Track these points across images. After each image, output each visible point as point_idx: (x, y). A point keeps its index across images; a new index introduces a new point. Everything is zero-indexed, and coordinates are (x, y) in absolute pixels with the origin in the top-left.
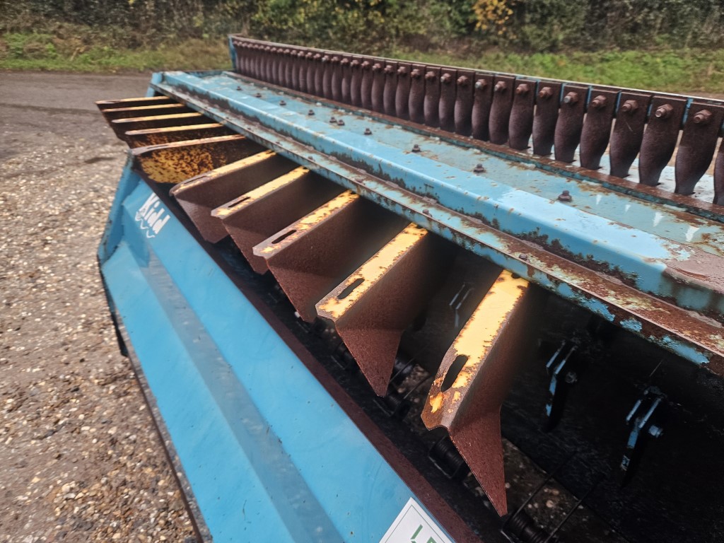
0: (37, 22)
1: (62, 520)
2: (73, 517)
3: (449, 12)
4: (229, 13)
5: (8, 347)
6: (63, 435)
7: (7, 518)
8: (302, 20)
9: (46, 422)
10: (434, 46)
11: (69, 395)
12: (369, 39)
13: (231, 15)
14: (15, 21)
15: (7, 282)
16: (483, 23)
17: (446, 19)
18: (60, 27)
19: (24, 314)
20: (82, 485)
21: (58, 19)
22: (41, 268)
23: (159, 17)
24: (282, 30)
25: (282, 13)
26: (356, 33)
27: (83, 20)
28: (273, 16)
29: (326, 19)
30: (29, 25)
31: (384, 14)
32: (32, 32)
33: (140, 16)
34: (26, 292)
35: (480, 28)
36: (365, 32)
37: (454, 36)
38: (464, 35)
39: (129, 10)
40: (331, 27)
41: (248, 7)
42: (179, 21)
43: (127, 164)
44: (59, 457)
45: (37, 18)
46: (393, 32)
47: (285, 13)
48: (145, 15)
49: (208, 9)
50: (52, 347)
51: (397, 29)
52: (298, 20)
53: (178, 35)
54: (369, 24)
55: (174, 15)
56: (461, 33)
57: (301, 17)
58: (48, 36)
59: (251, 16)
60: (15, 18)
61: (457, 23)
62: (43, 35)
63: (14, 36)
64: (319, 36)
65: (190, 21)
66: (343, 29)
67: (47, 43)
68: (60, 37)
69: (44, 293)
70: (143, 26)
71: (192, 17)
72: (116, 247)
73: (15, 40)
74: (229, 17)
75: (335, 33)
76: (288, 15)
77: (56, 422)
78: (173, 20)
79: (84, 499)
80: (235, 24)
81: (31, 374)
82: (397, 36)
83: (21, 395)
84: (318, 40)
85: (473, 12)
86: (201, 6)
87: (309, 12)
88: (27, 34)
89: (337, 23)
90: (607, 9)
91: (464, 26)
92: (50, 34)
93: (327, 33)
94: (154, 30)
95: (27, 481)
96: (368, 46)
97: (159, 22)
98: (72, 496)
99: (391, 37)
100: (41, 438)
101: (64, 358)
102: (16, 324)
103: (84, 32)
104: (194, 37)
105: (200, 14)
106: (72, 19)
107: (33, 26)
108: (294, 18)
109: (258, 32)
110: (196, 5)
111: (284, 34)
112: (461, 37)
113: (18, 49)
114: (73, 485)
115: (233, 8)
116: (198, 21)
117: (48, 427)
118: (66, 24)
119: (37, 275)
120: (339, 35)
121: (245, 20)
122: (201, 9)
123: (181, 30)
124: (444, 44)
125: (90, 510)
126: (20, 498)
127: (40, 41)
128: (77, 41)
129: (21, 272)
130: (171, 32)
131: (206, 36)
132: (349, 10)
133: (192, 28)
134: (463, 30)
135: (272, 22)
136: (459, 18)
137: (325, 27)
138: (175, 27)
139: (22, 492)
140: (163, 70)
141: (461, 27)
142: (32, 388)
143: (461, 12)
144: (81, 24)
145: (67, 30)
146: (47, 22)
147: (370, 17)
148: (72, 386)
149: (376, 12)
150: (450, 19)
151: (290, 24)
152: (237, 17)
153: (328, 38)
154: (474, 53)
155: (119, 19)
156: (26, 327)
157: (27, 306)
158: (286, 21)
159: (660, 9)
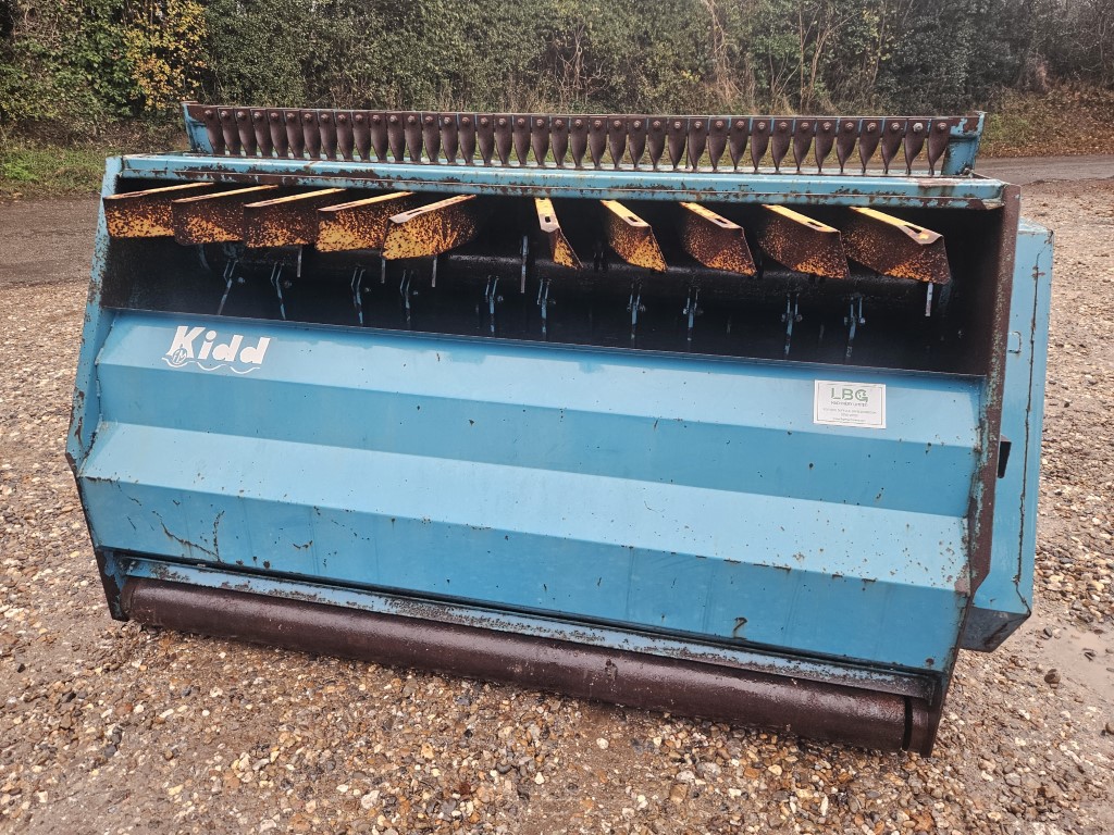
3: (93, 82)
10: (81, 137)
16: (155, 99)
17: (89, 93)
35: (154, 106)
37: (111, 120)
38: (128, 118)
43: (91, 299)
56: (122, 115)
61: (110, 99)
72: (94, 434)
85: (134, 83)
90: (326, 81)
91: (126, 105)
112: (125, 121)
134: (127, 110)
136: (112, 92)
140: (123, 154)
141: (120, 105)
143: (112, 83)
150: (97, 92)
159: (389, 82)
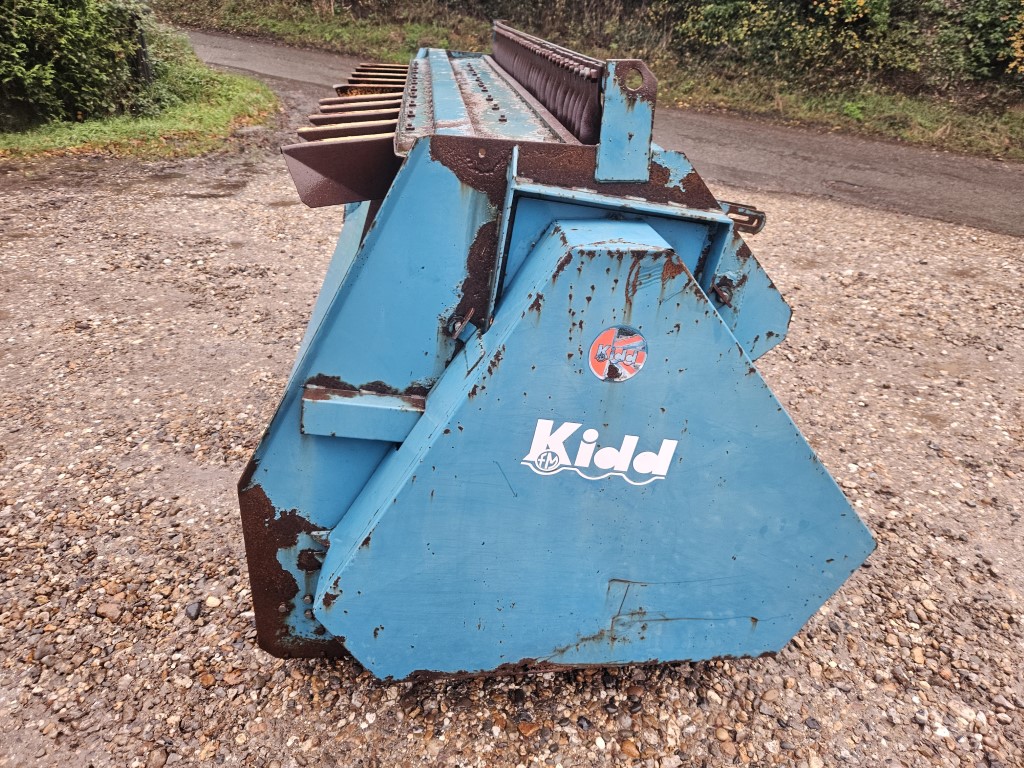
0: (439, 13)
1: (251, 390)
2: (259, 390)
3: (969, 42)
4: (649, 19)
5: (275, 284)
6: (281, 346)
7: (220, 378)
8: (741, 36)
9: (274, 336)
10: (929, 90)
11: (299, 324)
12: (830, 69)
13: (652, 21)
14: (419, 10)
15: (299, 242)
17: (960, 52)
18: (460, 21)
19: (299, 266)
20: (274, 376)
21: (461, 12)
22: (330, 238)
23: (568, 19)
24: (710, 47)
25: (716, 24)
26: (812, 59)
27: (486, 15)
28: (704, 27)
29: (776, 37)
30: (431, 15)
31: (862, 37)
32: (431, 24)
33: (546, 15)
34: (309, 252)
35: (1015, 69)
36: (827, 60)
37: (967, 77)
38: (985, 78)
39: (536, 8)
40: (780, 48)
41: (675, 13)
42: (588, 25)
44: (270, 357)
45: (441, 9)
46: (870, 62)
47: (721, 24)
48: (552, 15)
49: (627, 13)
50: (306, 293)
51: (876, 59)
52: (736, 35)
53: (582, 42)
54: (836, 48)
55: (583, 18)
56: (979, 74)
57: (741, 33)
58: (446, 31)
59: (676, 25)
60: (420, 6)
61: (978, 59)
62: (441, 29)
63: (413, 27)
64: (759, 60)
65: (602, 26)
66: (796, 53)
67: (442, 38)
68: (457, 32)
69: (322, 256)
70: (547, 27)
71: (604, 21)
73: (413, 31)
74: (649, 24)
75: (783, 57)
76: (725, 27)
77: (280, 338)
78: (582, 24)
79: (271, 384)
80: (655, 34)
81: (281, 306)
82: (874, 69)
83: (267, 315)
84: (755, 63)
85: (1008, 44)
86: (619, 8)
87: (754, 26)
88: (426, 27)
89: (790, 43)
91: (987, 65)
92: (449, 28)
93: (772, 56)
94: (557, 34)
95: (243, 363)
96: (824, 79)
97: (566, 24)
98: (265, 379)
99: (864, 70)
100: (265, 344)
101: (310, 302)
102: (289, 272)
103: (483, 29)
104: (600, 46)
105: (616, 18)
106: (475, 14)
107: (433, 17)
108: (731, 31)
109: (680, 47)
110: (614, 7)
111: (712, 52)
112: (979, 81)
113: (413, 42)
114: (269, 374)
115: (656, 13)
116: (610, 27)
117: (273, 339)
118: (467, 19)
119: (324, 242)
120: (787, 61)
121: (668, 30)
122: (618, 12)
123: (587, 36)
124: (947, 88)
125: (271, 391)
126: (233, 370)
127: (436, 35)
128: (473, 39)
129: (314, 238)
130: (574, 39)
131: (614, 46)
132: (811, 26)
133: (600, 36)
134: (985, 71)
135: (700, 35)
136: (982, 52)
137: (772, 48)
138: (582, 32)
139: (236, 368)
141: (982, 65)
142: (277, 313)
143: (987, 42)
144: (483, 20)
145: (467, 26)
146: (449, 13)
147: (839, 40)
148: (304, 320)
149: (850, 33)
150: (968, 52)
151: (724, 39)
152: (658, 26)
153: (771, 63)
154: (993, 107)
155: (523, 17)
156: (296, 275)
157: (305, 262)
158: (719, 35)
